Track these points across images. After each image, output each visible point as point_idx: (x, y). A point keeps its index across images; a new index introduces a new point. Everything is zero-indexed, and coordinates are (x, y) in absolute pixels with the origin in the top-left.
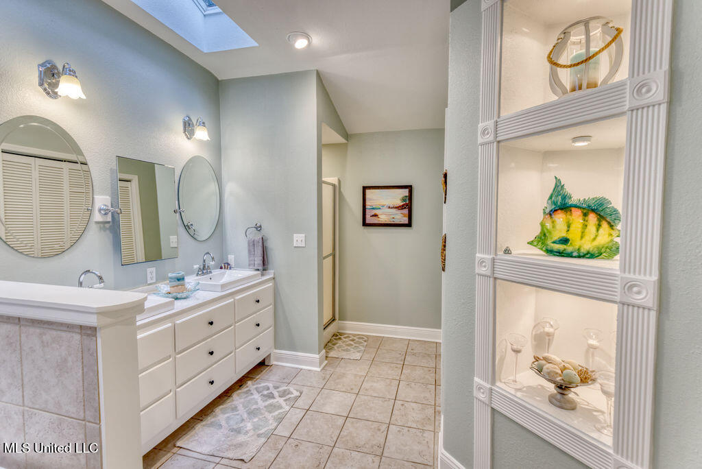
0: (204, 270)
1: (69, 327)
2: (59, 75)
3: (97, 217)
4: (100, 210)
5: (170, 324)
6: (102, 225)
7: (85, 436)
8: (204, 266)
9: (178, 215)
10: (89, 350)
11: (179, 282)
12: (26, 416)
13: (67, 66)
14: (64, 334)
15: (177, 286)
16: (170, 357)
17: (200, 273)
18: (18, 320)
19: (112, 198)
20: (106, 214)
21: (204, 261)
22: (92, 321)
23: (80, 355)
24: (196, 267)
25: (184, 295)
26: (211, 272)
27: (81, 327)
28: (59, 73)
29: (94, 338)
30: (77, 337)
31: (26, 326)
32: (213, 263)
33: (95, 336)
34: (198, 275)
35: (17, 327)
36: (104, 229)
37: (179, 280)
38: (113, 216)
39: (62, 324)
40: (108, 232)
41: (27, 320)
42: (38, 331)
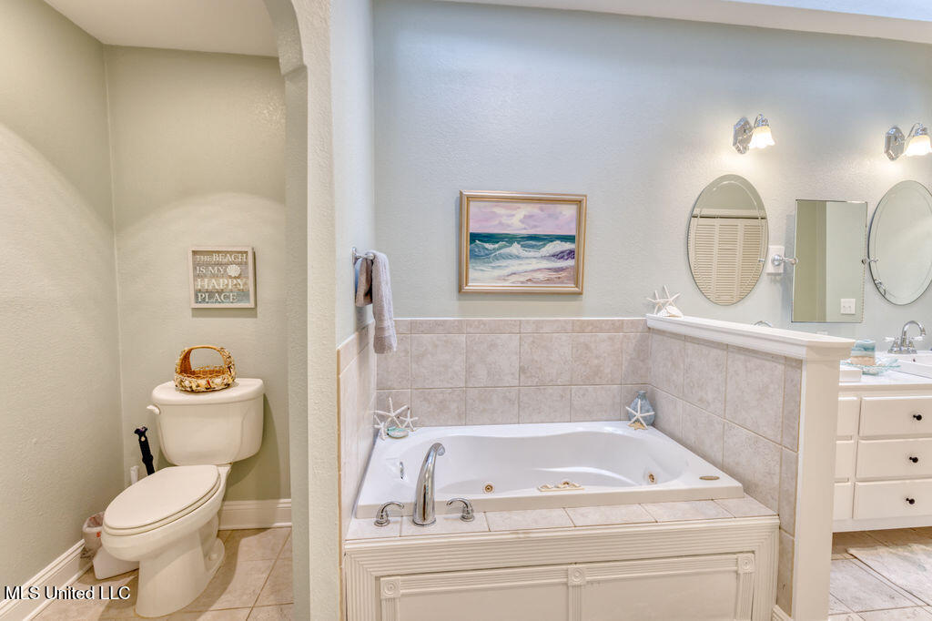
0: (903, 345)
1: (774, 357)
2: (751, 129)
3: (770, 268)
4: (773, 260)
5: (855, 398)
6: (773, 277)
7: (781, 458)
8: (903, 340)
9: (867, 265)
10: (792, 381)
11: (865, 352)
12: (726, 427)
13: (760, 118)
14: (767, 363)
15: (863, 357)
16: (851, 438)
17: (895, 349)
18: (726, 347)
19: (786, 248)
20: (779, 265)
21: (905, 333)
22: (800, 353)
23: (783, 384)
24: (890, 339)
25: (872, 370)
26: (914, 352)
27: (786, 358)
28: (750, 127)
29: (799, 371)
30: (780, 368)
31: (732, 352)
32: (920, 338)
33: (801, 368)
34: (891, 351)
35: (725, 352)
36: (774, 281)
37: (866, 349)
38: (785, 269)
39: (767, 354)
40: (779, 285)
41: (734, 347)
42: (742, 357)
